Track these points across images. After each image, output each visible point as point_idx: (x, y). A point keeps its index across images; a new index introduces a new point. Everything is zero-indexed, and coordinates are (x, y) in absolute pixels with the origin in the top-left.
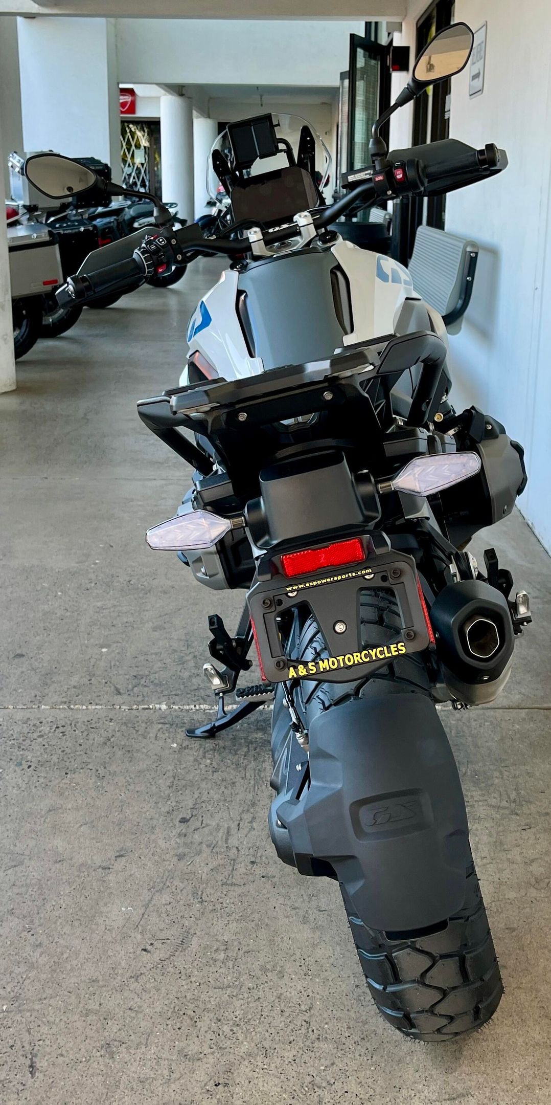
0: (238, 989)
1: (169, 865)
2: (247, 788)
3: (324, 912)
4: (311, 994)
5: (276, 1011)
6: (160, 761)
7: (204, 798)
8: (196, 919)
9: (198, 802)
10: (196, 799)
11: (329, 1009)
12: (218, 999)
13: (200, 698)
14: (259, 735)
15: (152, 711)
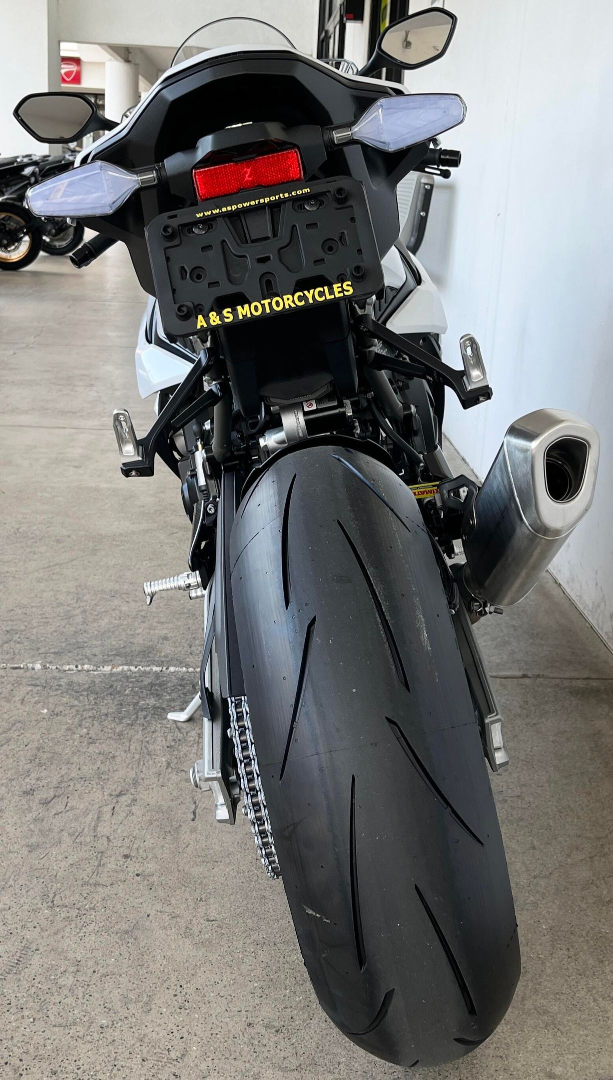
0: (86, 1028)
1: (16, 858)
2: (129, 764)
3: (213, 922)
4: (185, 1035)
5: (135, 1060)
6: (23, 729)
7: (73, 775)
8: (42, 929)
9: (65, 780)
10: (62, 776)
11: (209, 1057)
12: (57, 1041)
13: (84, 657)
14: (152, 701)
15: (22, 671)
